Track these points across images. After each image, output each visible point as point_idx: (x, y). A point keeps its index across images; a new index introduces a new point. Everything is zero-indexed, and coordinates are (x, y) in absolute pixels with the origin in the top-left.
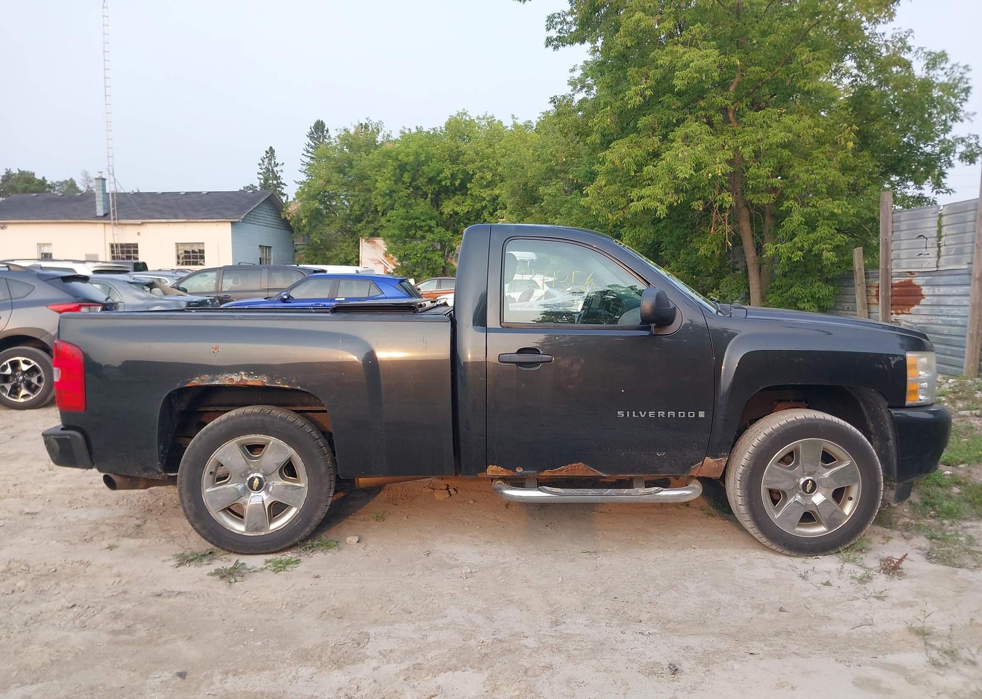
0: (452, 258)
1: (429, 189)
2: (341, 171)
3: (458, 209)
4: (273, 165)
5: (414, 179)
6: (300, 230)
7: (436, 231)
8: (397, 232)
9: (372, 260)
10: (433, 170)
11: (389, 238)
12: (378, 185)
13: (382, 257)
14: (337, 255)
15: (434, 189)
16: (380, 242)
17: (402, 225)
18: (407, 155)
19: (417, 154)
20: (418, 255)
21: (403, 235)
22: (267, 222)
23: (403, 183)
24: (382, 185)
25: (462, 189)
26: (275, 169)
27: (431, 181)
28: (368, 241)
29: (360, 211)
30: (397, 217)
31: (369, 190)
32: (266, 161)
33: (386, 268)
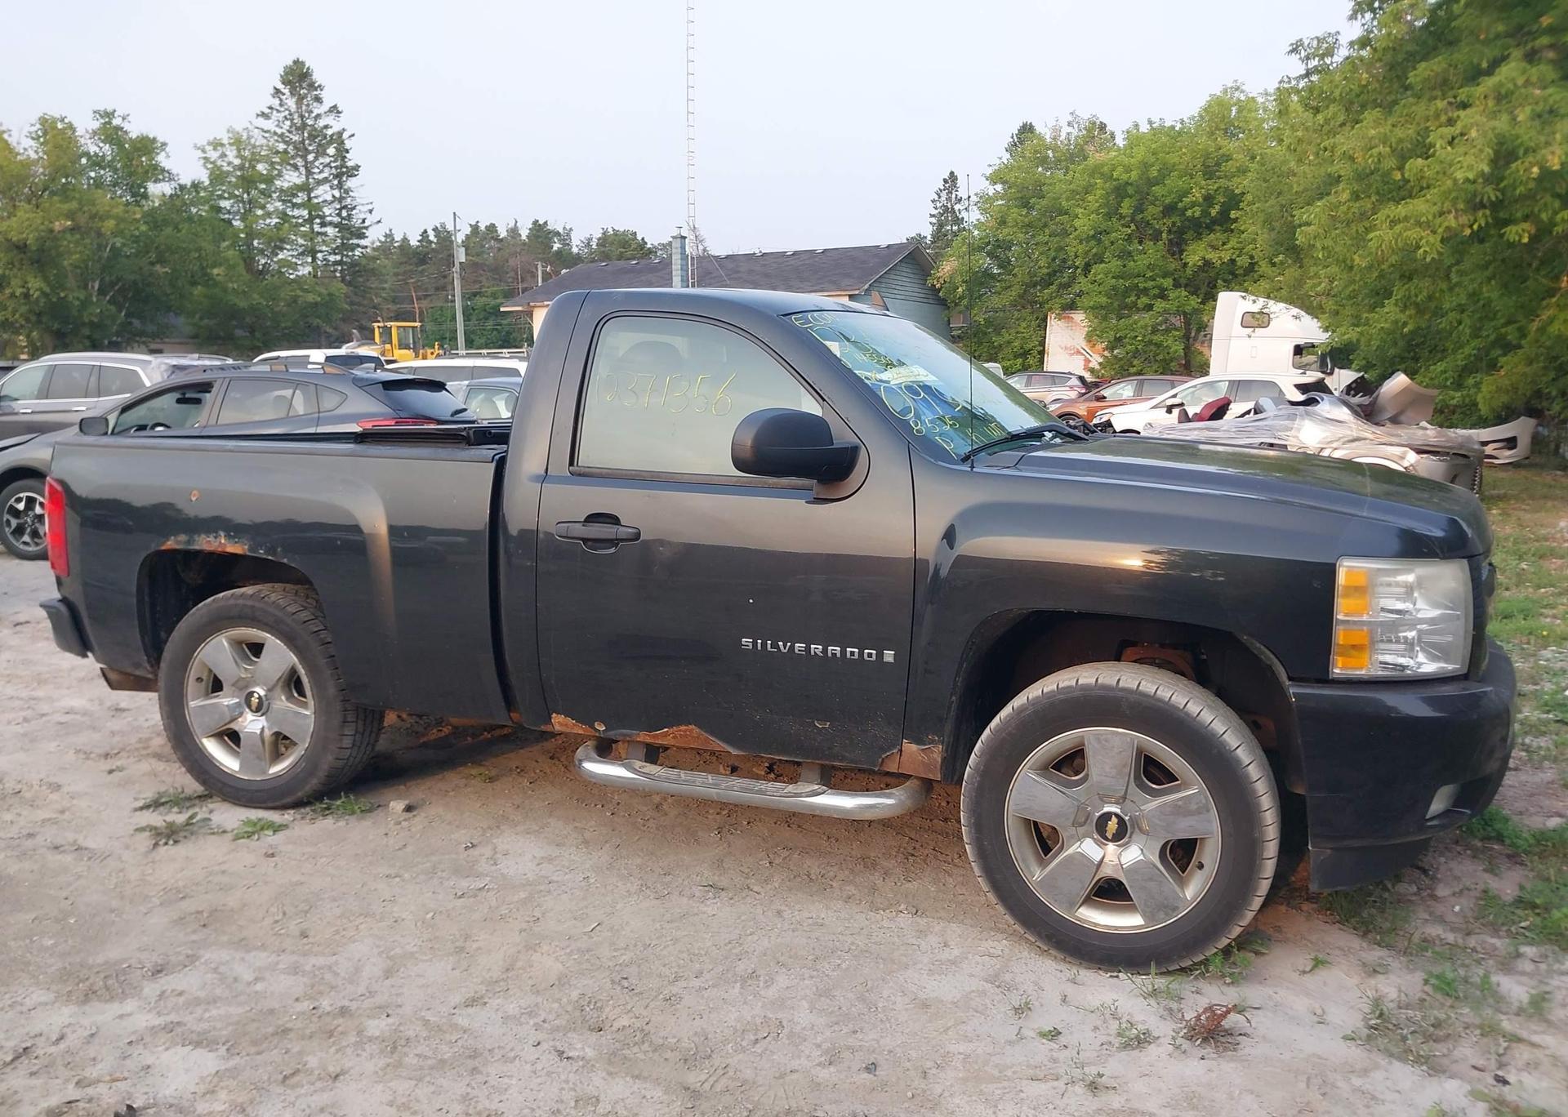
0: (1203, 342)
1: (1164, 224)
2: (1025, 204)
3: (1212, 256)
4: (953, 199)
5: (1139, 209)
6: (956, 304)
7: (1172, 295)
8: (1104, 300)
9: (1066, 348)
10: (1170, 192)
11: (1094, 310)
12: (1077, 223)
13: (1084, 344)
14: (1009, 342)
15: (1174, 224)
16: (1079, 317)
17: (1114, 288)
18: (1128, 170)
19: (1146, 166)
20: (1139, 338)
21: (1116, 304)
22: (907, 293)
23: (1122, 217)
24: (1084, 223)
25: (1224, 221)
26: (957, 207)
27: (1169, 210)
28: (1059, 317)
29: (1048, 268)
30: (1106, 275)
31: (1066, 233)
32: (944, 195)
33: (1087, 361)
